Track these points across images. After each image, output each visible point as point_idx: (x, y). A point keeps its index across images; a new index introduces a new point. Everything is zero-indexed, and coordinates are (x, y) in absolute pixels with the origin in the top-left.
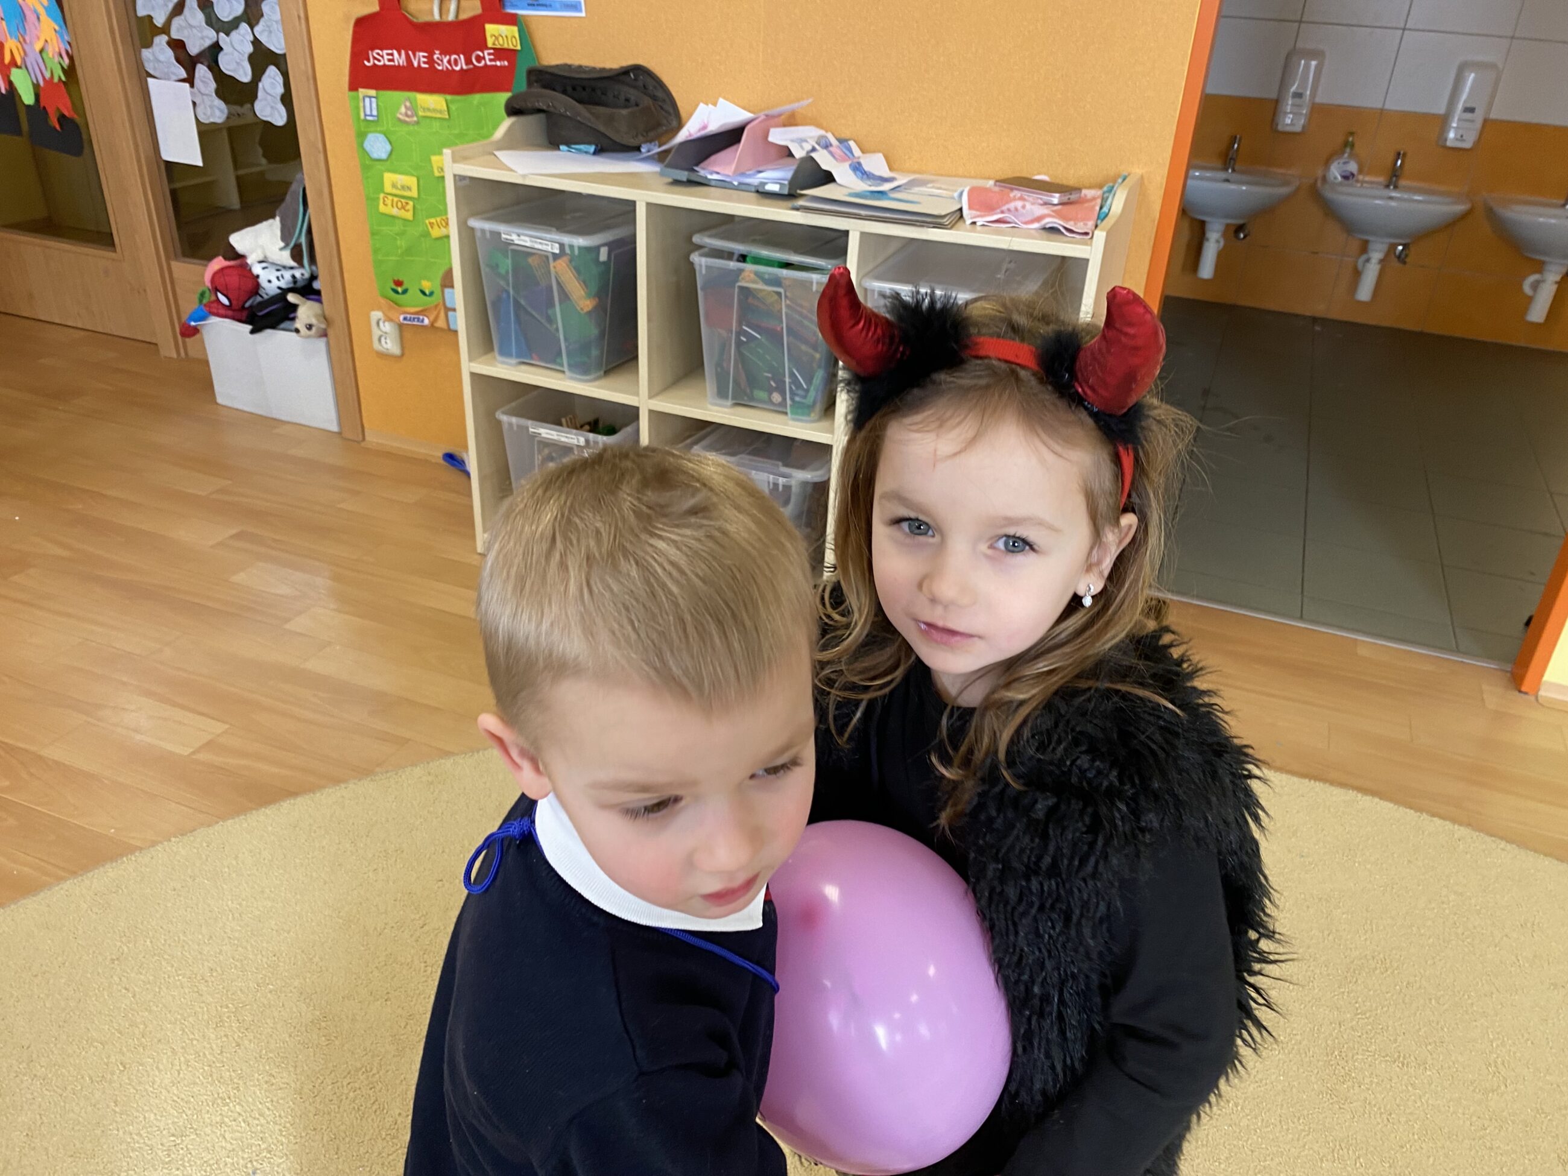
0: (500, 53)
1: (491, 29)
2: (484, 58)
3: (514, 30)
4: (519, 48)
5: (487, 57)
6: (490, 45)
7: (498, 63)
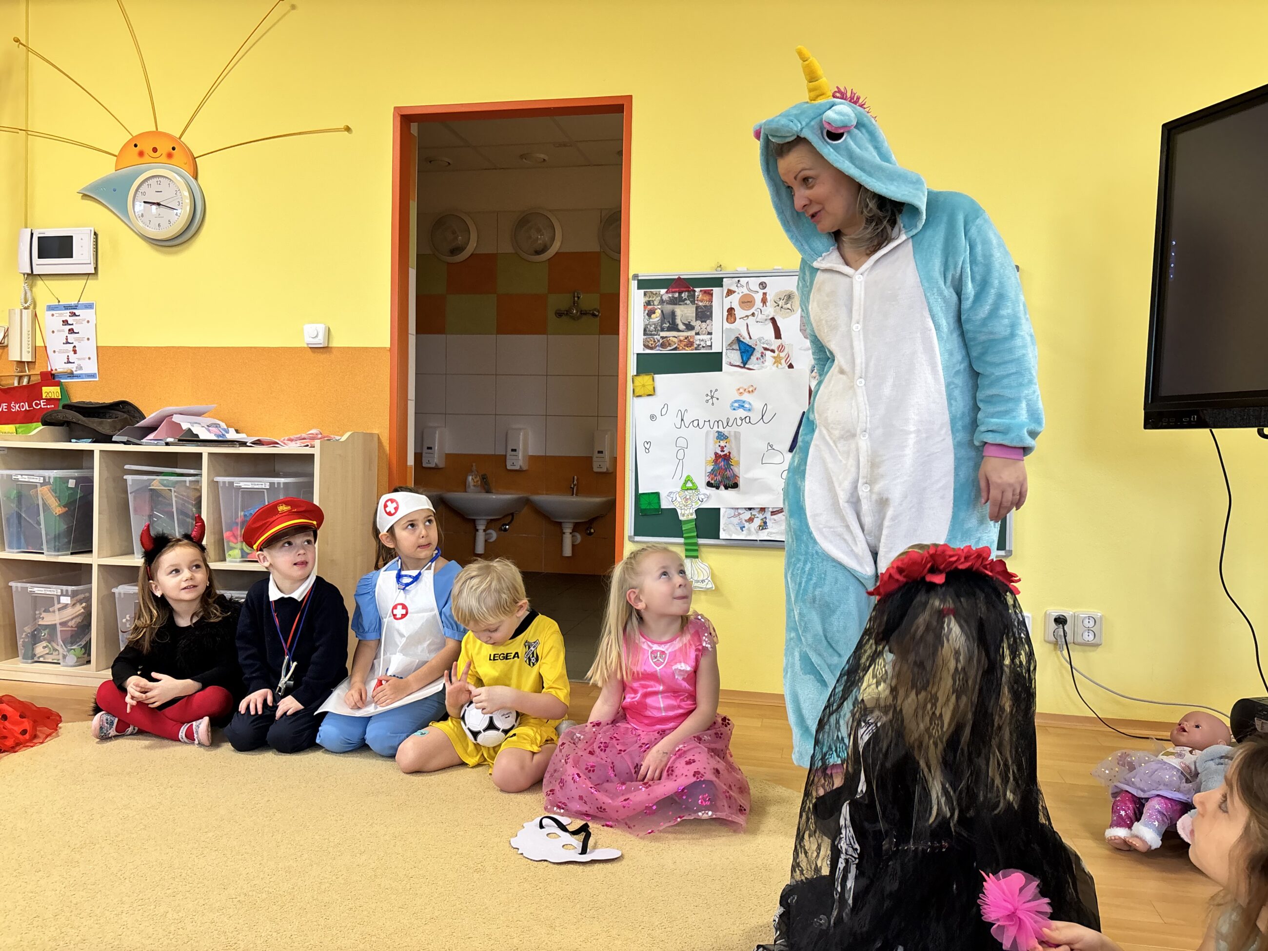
0: (49, 401)
1: (45, 389)
2: (40, 404)
3: (58, 388)
4: (60, 397)
5: (42, 404)
6: (44, 397)
7: (49, 407)
